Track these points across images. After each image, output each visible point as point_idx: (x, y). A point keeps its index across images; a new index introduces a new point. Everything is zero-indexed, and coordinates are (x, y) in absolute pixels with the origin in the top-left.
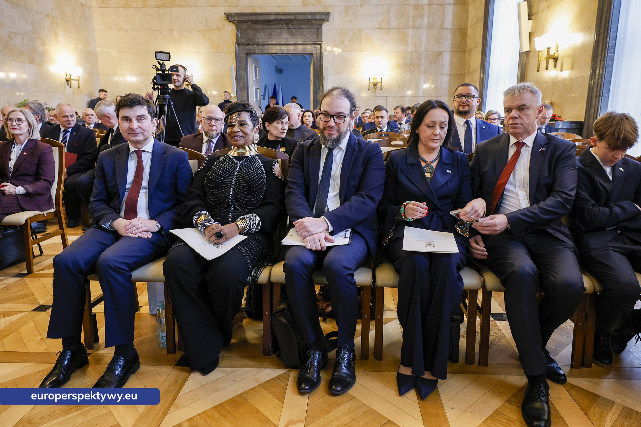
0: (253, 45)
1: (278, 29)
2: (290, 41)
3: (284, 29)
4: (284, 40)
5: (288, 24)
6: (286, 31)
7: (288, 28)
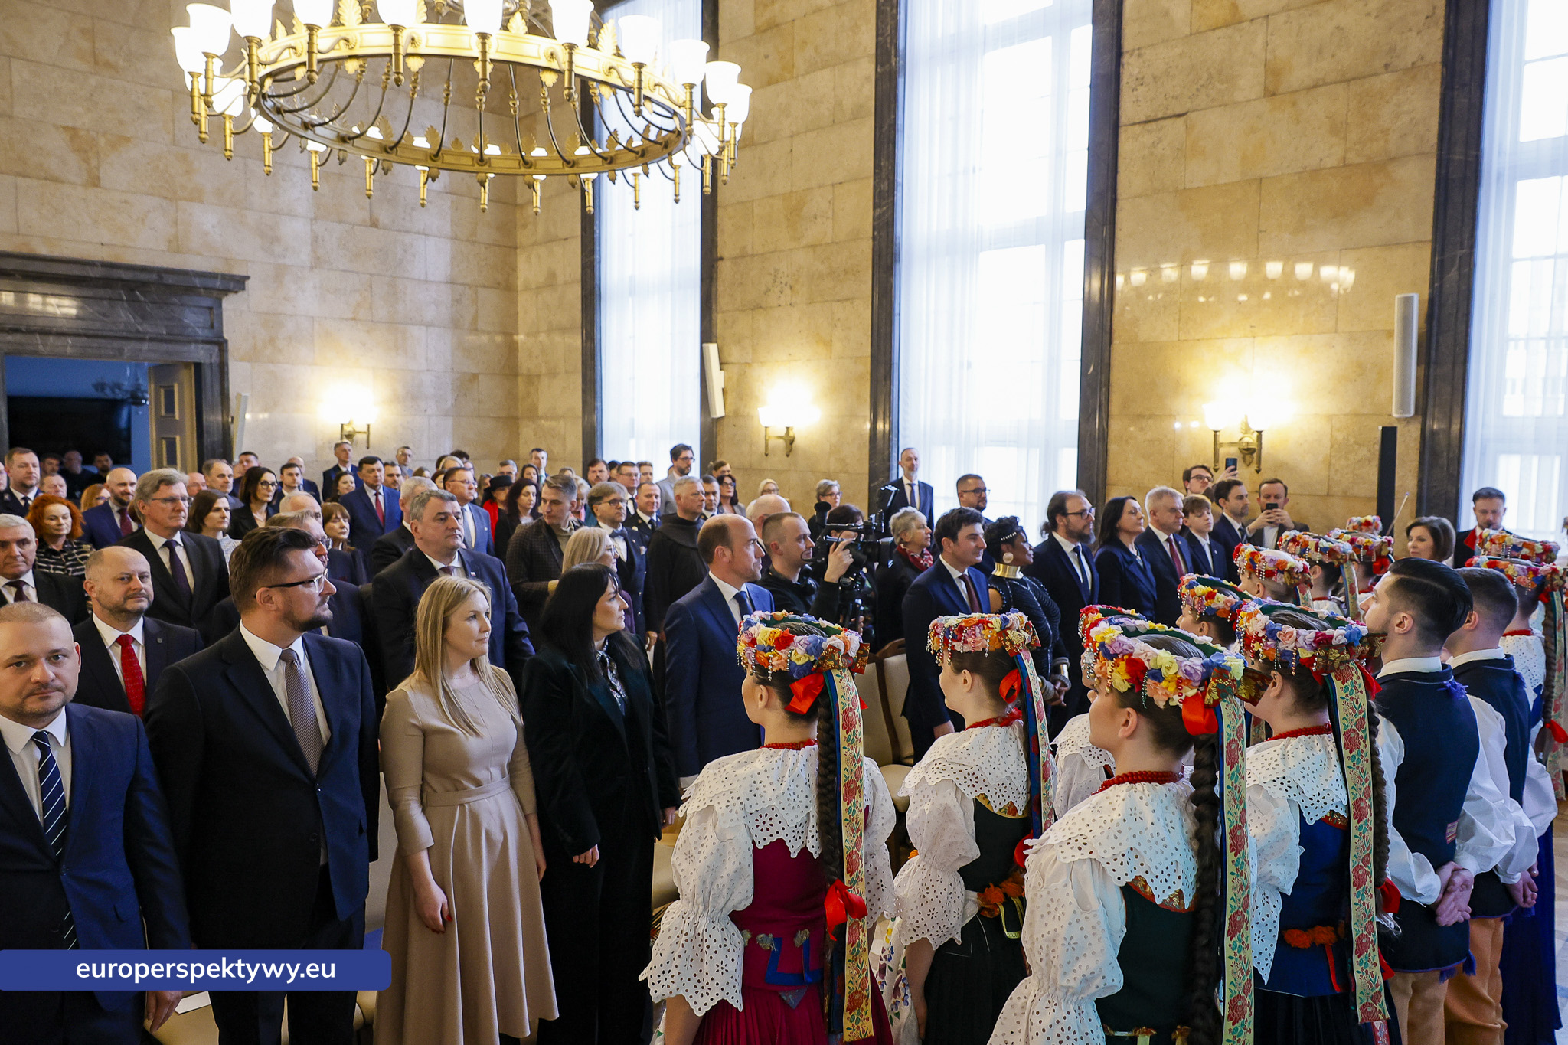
1: (101, 299)
2: (138, 332)
3: (122, 300)
4: (122, 326)
5: (133, 290)
6: (126, 305)
7: (133, 300)
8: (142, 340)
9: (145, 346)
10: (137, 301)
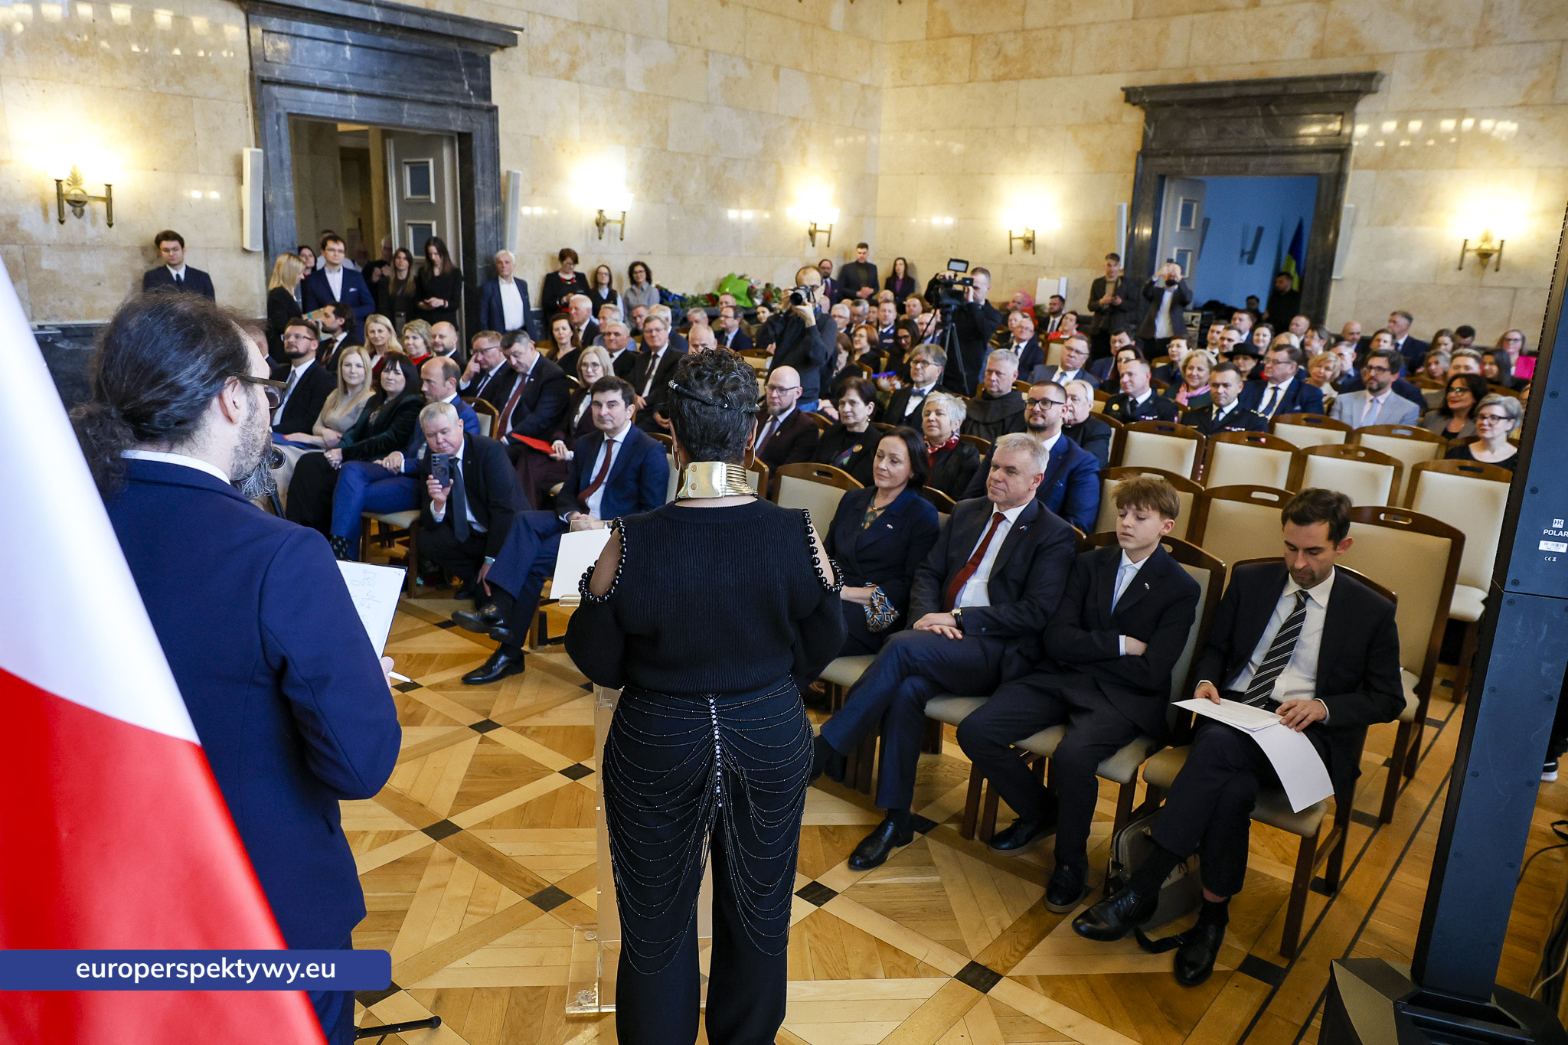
0: (1177, 154)
1: (1241, 117)
2: (1266, 146)
3: (1257, 116)
4: (1253, 143)
5: (1267, 105)
6: (1261, 120)
7: (1267, 115)
8: (1266, 154)
9: (1269, 160)
10: (1271, 115)
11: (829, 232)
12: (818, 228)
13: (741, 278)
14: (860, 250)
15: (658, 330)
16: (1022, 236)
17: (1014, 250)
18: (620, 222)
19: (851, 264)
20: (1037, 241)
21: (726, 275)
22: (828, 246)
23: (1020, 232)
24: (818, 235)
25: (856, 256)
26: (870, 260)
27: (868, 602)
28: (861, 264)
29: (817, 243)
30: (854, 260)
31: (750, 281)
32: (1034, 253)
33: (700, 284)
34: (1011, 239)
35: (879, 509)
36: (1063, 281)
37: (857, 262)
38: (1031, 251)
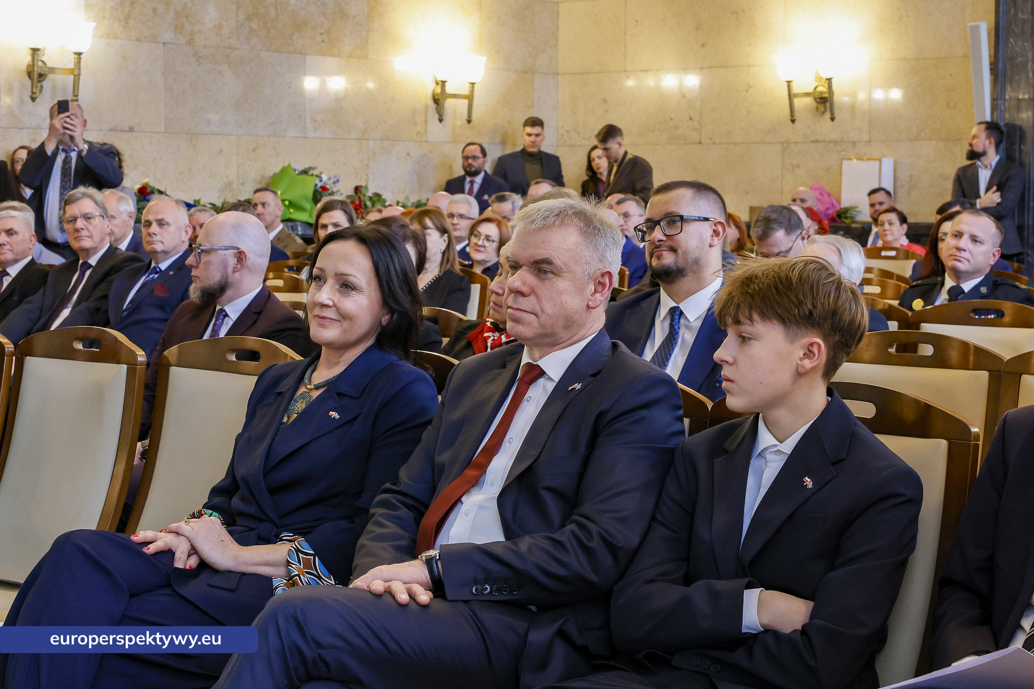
11: (470, 98)
12: (449, 89)
13: (305, 172)
14: (529, 129)
15: (87, 217)
16: (811, 90)
17: (797, 116)
18: (71, 71)
19: (513, 155)
20: (836, 98)
21: (277, 170)
22: (469, 121)
23: (805, 83)
24: (449, 103)
25: (522, 140)
26: (547, 147)
27: (282, 571)
28: (531, 155)
29: (448, 118)
30: (519, 148)
31: (319, 177)
32: (832, 119)
33: (228, 185)
34: (791, 96)
35: (317, 387)
36: (888, 165)
37: (523, 151)
38: (828, 115)
